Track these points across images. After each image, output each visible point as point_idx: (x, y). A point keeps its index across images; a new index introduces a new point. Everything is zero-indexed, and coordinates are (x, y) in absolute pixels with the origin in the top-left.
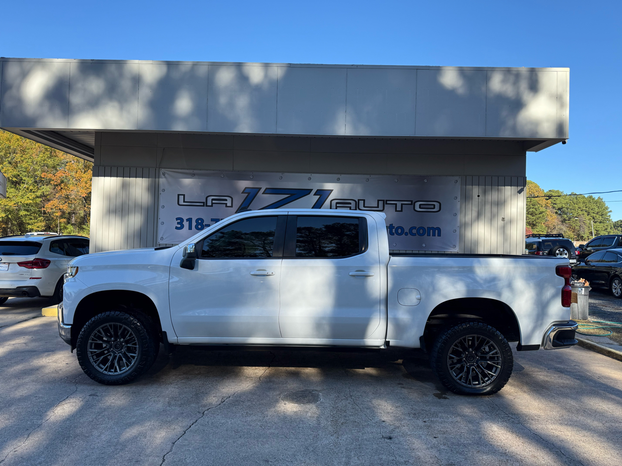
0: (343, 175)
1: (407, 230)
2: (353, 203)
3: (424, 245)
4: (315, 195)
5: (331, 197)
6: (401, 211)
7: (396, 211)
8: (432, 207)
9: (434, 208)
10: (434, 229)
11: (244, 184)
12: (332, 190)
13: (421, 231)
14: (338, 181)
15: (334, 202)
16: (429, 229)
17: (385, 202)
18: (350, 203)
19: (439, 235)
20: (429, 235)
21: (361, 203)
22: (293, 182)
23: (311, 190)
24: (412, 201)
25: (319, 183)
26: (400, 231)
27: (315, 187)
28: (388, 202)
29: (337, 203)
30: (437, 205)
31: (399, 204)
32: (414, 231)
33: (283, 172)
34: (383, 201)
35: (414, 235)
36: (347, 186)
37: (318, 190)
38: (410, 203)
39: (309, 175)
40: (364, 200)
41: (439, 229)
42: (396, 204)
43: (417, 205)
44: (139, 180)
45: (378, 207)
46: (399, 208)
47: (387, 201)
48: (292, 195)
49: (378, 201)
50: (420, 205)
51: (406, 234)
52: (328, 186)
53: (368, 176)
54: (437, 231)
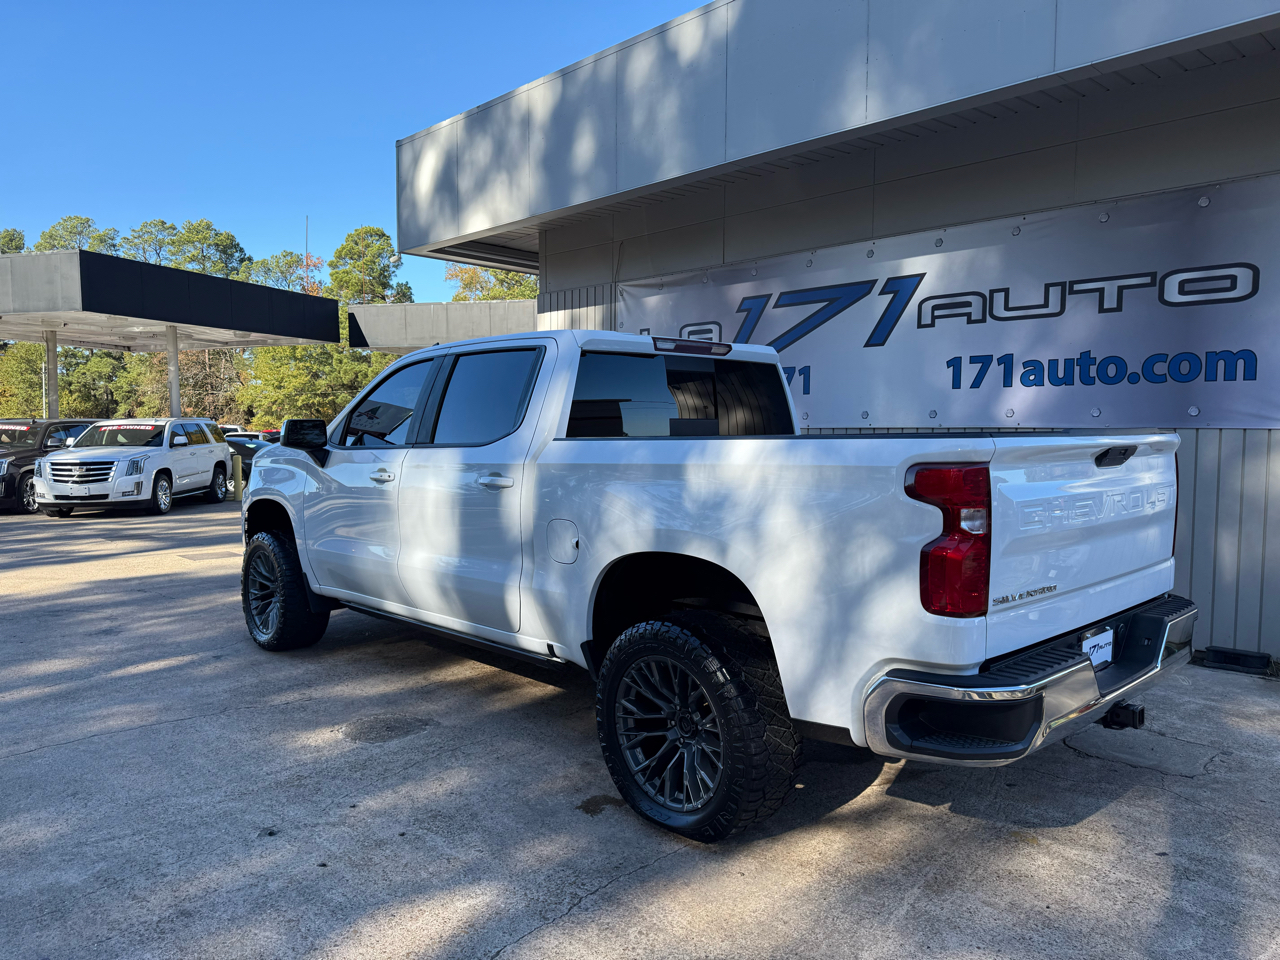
0: (950, 230)
1: (1134, 366)
2: (975, 301)
3: (1193, 411)
4: (882, 293)
5: (921, 293)
6: (1119, 308)
7: (1102, 310)
8: (1227, 283)
9: (1233, 287)
10: (1230, 358)
11: (741, 291)
12: (922, 276)
13: (1185, 367)
14: (939, 246)
15: (928, 306)
16: (1213, 357)
17: (1067, 289)
18: (968, 304)
19: (1251, 374)
20: (1211, 377)
21: (999, 298)
22: (833, 269)
23: (874, 282)
24: (1153, 275)
25: (892, 262)
26: (1112, 370)
27: (882, 272)
28: (1077, 287)
29: (935, 308)
30: (1244, 277)
31: (1111, 289)
32: (1160, 368)
33: (814, 249)
34: (1062, 285)
35: (1162, 379)
36: (961, 256)
37: (889, 279)
38: (1147, 280)
39: (868, 245)
40: (1006, 291)
41: (1250, 358)
42: (1101, 291)
43: (1172, 284)
44: (591, 309)
45: (1046, 305)
46: (1110, 302)
47: (1072, 283)
48: (831, 301)
49: (1047, 287)
50: (1182, 284)
51: (1134, 379)
52: (911, 266)
53: (1019, 220)
54: (1241, 363)
